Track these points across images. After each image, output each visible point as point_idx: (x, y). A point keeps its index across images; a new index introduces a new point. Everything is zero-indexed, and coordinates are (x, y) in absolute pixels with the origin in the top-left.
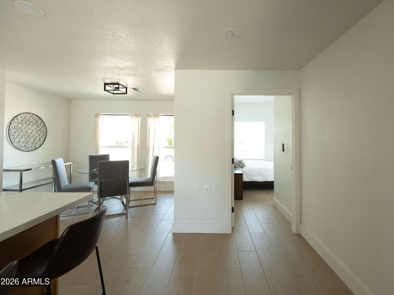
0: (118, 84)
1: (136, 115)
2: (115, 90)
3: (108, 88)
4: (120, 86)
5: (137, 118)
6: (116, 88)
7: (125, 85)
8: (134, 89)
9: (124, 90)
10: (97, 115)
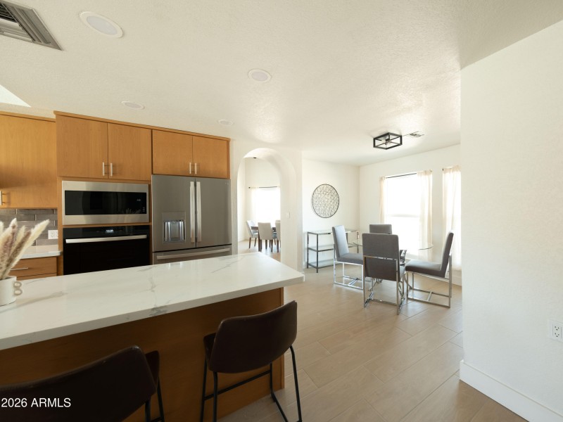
0: (388, 134)
1: (426, 173)
2: (386, 144)
3: (378, 143)
4: (391, 137)
5: (427, 176)
6: (386, 140)
7: (398, 133)
8: (412, 135)
9: (398, 141)
10: (381, 179)
